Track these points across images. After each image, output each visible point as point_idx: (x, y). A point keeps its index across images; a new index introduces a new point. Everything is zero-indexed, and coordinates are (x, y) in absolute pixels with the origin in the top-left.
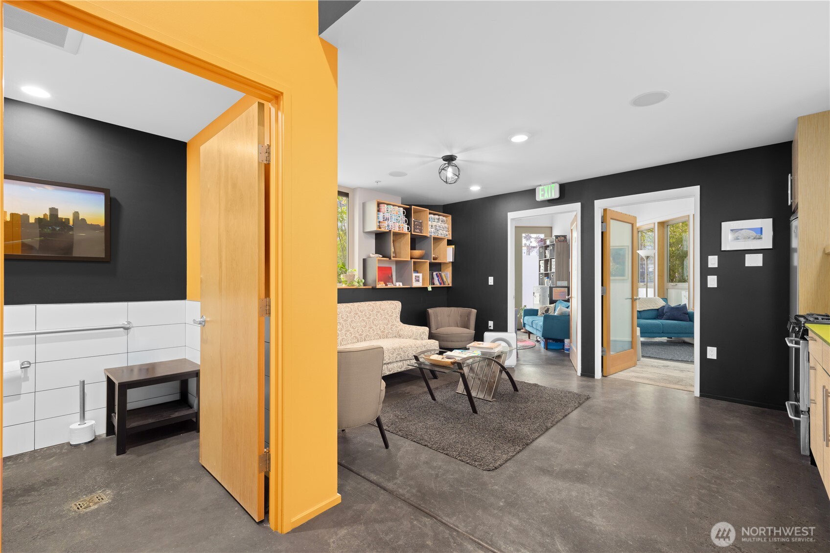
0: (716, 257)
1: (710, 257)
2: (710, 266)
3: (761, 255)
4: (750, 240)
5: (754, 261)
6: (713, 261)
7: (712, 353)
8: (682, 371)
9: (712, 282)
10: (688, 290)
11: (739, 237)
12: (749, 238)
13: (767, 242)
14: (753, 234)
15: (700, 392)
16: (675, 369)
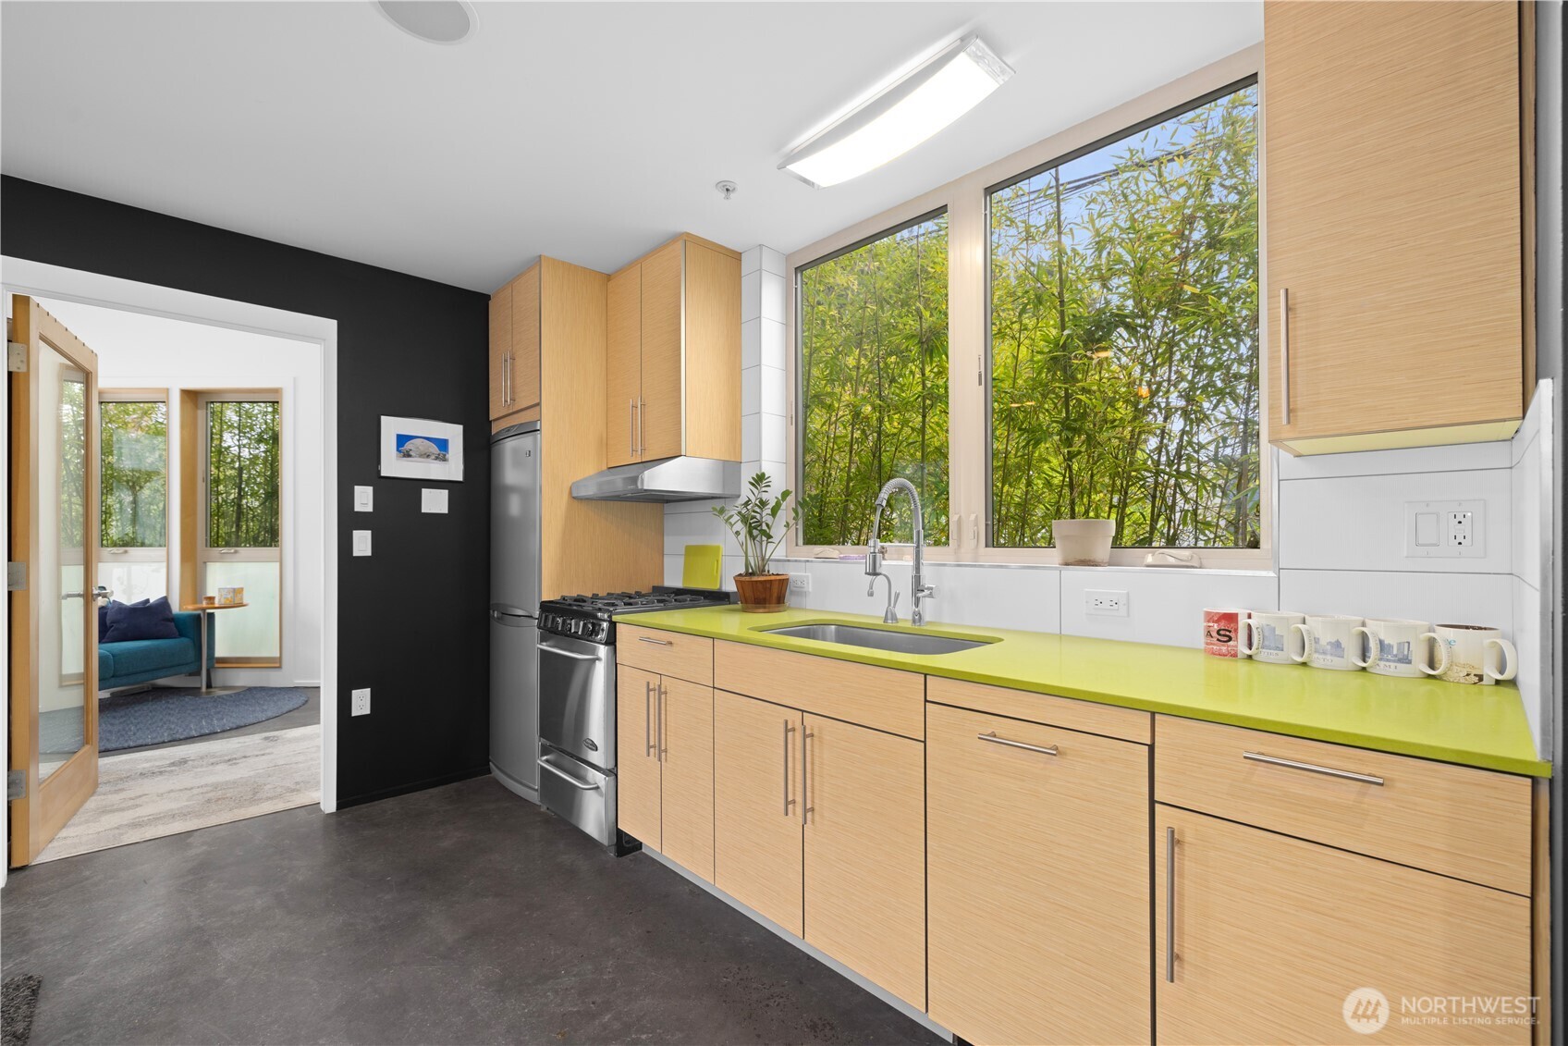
0: (370, 489)
1: (358, 489)
2: (358, 508)
3: (445, 493)
4: (429, 460)
5: (434, 502)
6: (364, 498)
7: (362, 702)
8: (231, 761)
9: (363, 543)
10: (165, 564)
11: (411, 453)
12: (428, 456)
13: (454, 469)
14: (434, 449)
15: (337, 799)
16: (215, 761)
